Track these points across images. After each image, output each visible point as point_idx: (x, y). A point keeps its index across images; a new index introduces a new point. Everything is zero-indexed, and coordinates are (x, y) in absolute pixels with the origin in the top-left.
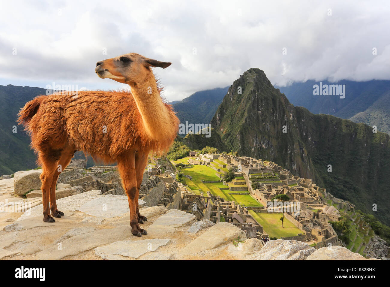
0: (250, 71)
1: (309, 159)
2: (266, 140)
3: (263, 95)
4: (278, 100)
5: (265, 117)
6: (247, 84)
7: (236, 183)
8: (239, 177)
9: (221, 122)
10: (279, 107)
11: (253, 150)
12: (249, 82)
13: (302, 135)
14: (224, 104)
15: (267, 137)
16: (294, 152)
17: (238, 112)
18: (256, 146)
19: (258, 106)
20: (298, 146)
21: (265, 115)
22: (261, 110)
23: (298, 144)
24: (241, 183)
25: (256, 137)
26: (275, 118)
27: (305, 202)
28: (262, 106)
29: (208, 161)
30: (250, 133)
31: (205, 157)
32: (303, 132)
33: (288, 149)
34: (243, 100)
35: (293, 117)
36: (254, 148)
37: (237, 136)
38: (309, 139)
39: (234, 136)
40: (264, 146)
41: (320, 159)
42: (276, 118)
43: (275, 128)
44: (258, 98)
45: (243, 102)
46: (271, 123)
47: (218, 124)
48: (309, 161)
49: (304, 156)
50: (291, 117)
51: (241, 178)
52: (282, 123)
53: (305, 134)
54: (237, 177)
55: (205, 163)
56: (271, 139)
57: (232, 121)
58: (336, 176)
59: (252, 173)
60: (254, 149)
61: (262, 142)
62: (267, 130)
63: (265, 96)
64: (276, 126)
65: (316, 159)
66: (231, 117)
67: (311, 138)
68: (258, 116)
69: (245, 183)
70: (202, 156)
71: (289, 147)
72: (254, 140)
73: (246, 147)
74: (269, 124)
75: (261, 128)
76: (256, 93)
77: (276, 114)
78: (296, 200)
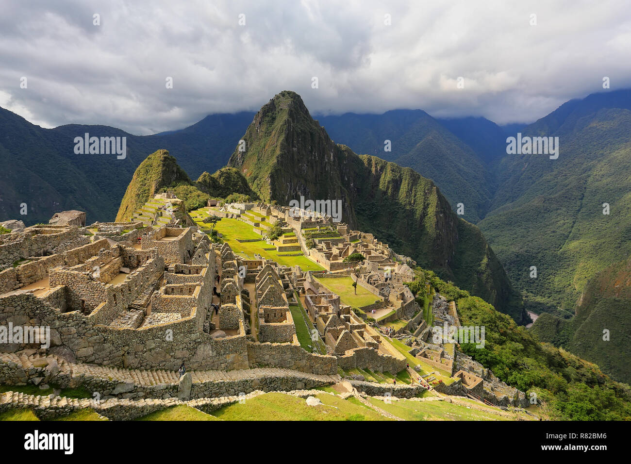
0: (283, 94)
2: (302, 185)
3: (299, 127)
4: (317, 135)
5: (302, 157)
6: (279, 112)
7: (285, 242)
8: (289, 232)
9: (243, 161)
10: (319, 143)
11: (286, 198)
12: (281, 109)
13: (343, 180)
14: (248, 137)
15: (303, 181)
17: (267, 148)
18: (290, 193)
19: (293, 141)
20: (340, 193)
21: (301, 153)
22: (297, 146)
23: (340, 191)
24: (291, 241)
25: (291, 182)
26: (313, 158)
27: (375, 262)
28: (298, 142)
29: (237, 212)
30: (283, 177)
31: (233, 207)
32: (344, 176)
33: (329, 197)
34: (274, 132)
35: (334, 157)
36: (287, 196)
37: (267, 180)
38: (352, 185)
39: (263, 180)
40: (299, 193)
41: (363, 210)
42: (315, 157)
43: (313, 170)
44: (293, 131)
45: (274, 136)
46: (309, 164)
47: (239, 164)
48: (352, 212)
49: (346, 206)
50: (332, 158)
51: (291, 234)
52: (321, 164)
53: (346, 179)
54: (285, 233)
55: (233, 215)
56: (308, 184)
57: (259, 160)
58: (379, 229)
59: (305, 228)
61: (297, 188)
62: (304, 173)
63: (302, 128)
64: (314, 168)
65: (358, 209)
66: (257, 155)
67: (354, 184)
68: (293, 155)
69: (296, 241)
70: (229, 206)
71: (329, 195)
72: (287, 185)
73: (278, 194)
74: (307, 165)
75: (296, 170)
76: (291, 123)
77: (315, 153)
78: (365, 260)
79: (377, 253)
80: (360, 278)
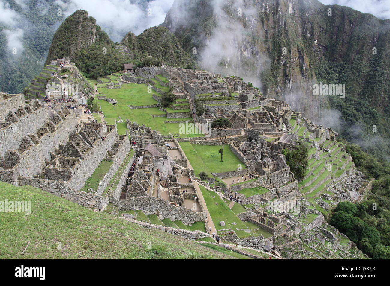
1: (312, 72)
2: (249, 44)
13: (304, 37)
16: (290, 62)
18: (234, 53)
20: (297, 52)
23: (297, 50)
25: (234, 40)
32: (306, 31)
33: (282, 58)
35: (293, 8)
38: (316, 42)
40: (245, 54)
42: (266, 10)
43: (263, 26)
46: (258, 18)
48: (312, 75)
49: (304, 68)
50: (291, 9)
52: (274, 19)
53: (309, 36)
60: (231, 58)
61: (243, 47)
62: (252, 28)
64: (265, 22)
67: (318, 42)
71: (283, 54)
72: (230, 44)
74: (255, 20)
77: (266, 4)
78: (249, 127)
79: (267, 121)
80: (238, 146)
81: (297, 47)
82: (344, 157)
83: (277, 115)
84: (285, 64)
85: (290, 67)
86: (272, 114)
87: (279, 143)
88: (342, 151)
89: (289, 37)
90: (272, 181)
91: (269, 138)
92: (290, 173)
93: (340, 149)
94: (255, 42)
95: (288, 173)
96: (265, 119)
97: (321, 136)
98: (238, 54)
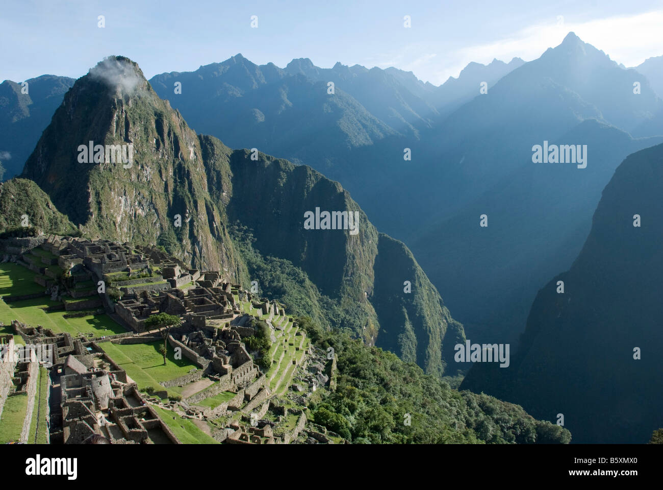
1: (224, 231)
2: (144, 200)
3: (137, 110)
4: (166, 122)
5: (141, 156)
10: (169, 134)
11: (119, 219)
13: (210, 190)
15: (145, 193)
16: (197, 220)
18: (125, 212)
19: (126, 131)
20: (204, 208)
21: (140, 150)
22: (132, 140)
23: (204, 204)
25: (125, 195)
26: (160, 157)
28: (135, 134)
30: (112, 187)
32: (212, 181)
33: (187, 215)
35: (195, 154)
36: (120, 216)
38: (224, 194)
40: (140, 211)
42: (163, 156)
43: (161, 176)
44: (126, 117)
46: (155, 166)
47: (43, 171)
48: (224, 235)
49: (215, 226)
50: (192, 154)
52: (174, 167)
56: (154, 197)
60: (122, 218)
61: (137, 203)
62: (147, 180)
63: (139, 113)
64: (163, 171)
65: (236, 230)
71: (188, 211)
72: (120, 200)
73: (105, 216)
74: (151, 168)
76: (122, 106)
77: (163, 149)
78: (189, 312)
79: (210, 301)
80: (180, 339)
81: (204, 201)
82: (298, 334)
83: (216, 290)
84: (192, 222)
85: (198, 226)
86: (211, 290)
87: (232, 328)
88: (294, 326)
89: (194, 189)
90: (236, 381)
91: (218, 324)
92: (254, 367)
93: (292, 324)
94: (152, 197)
95: (252, 367)
96: (205, 298)
97: (269, 311)
98: (131, 213)
